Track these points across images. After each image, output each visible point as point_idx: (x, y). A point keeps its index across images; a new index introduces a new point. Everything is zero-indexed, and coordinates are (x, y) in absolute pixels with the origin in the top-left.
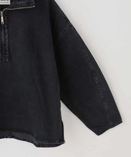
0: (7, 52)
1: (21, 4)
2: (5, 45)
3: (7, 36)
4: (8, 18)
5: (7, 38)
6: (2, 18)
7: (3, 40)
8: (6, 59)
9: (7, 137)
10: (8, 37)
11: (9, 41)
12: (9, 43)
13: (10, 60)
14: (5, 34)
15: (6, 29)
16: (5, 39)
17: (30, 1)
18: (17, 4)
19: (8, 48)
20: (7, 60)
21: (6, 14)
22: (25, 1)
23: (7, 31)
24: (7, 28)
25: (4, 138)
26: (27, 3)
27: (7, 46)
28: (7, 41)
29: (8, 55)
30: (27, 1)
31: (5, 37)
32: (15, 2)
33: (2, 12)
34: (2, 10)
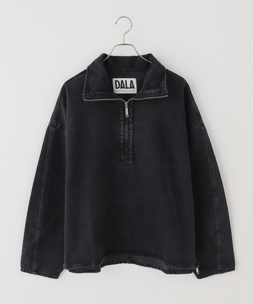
0: (131, 152)
1: (151, 93)
2: (129, 143)
3: (131, 131)
4: (133, 110)
5: (131, 134)
6: (127, 110)
7: (126, 137)
8: (129, 161)
9: (125, 263)
10: (133, 133)
11: (133, 138)
12: (133, 140)
13: (133, 162)
14: (129, 130)
15: (130, 124)
16: (129, 135)
17: (162, 90)
18: (145, 93)
19: (132, 147)
20: (131, 162)
21: (131, 105)
22: (155, 89)
23: (131, 125)
24: (132, 122)
25: (121, 263)
26: (159, 92)
27: (131, 145)
28: (131, 137)
29: (131, 155)
30: (158, 90)
31: (129, 133)
32: (143, 90)
33: (126, 103)
34: (126, 101)
